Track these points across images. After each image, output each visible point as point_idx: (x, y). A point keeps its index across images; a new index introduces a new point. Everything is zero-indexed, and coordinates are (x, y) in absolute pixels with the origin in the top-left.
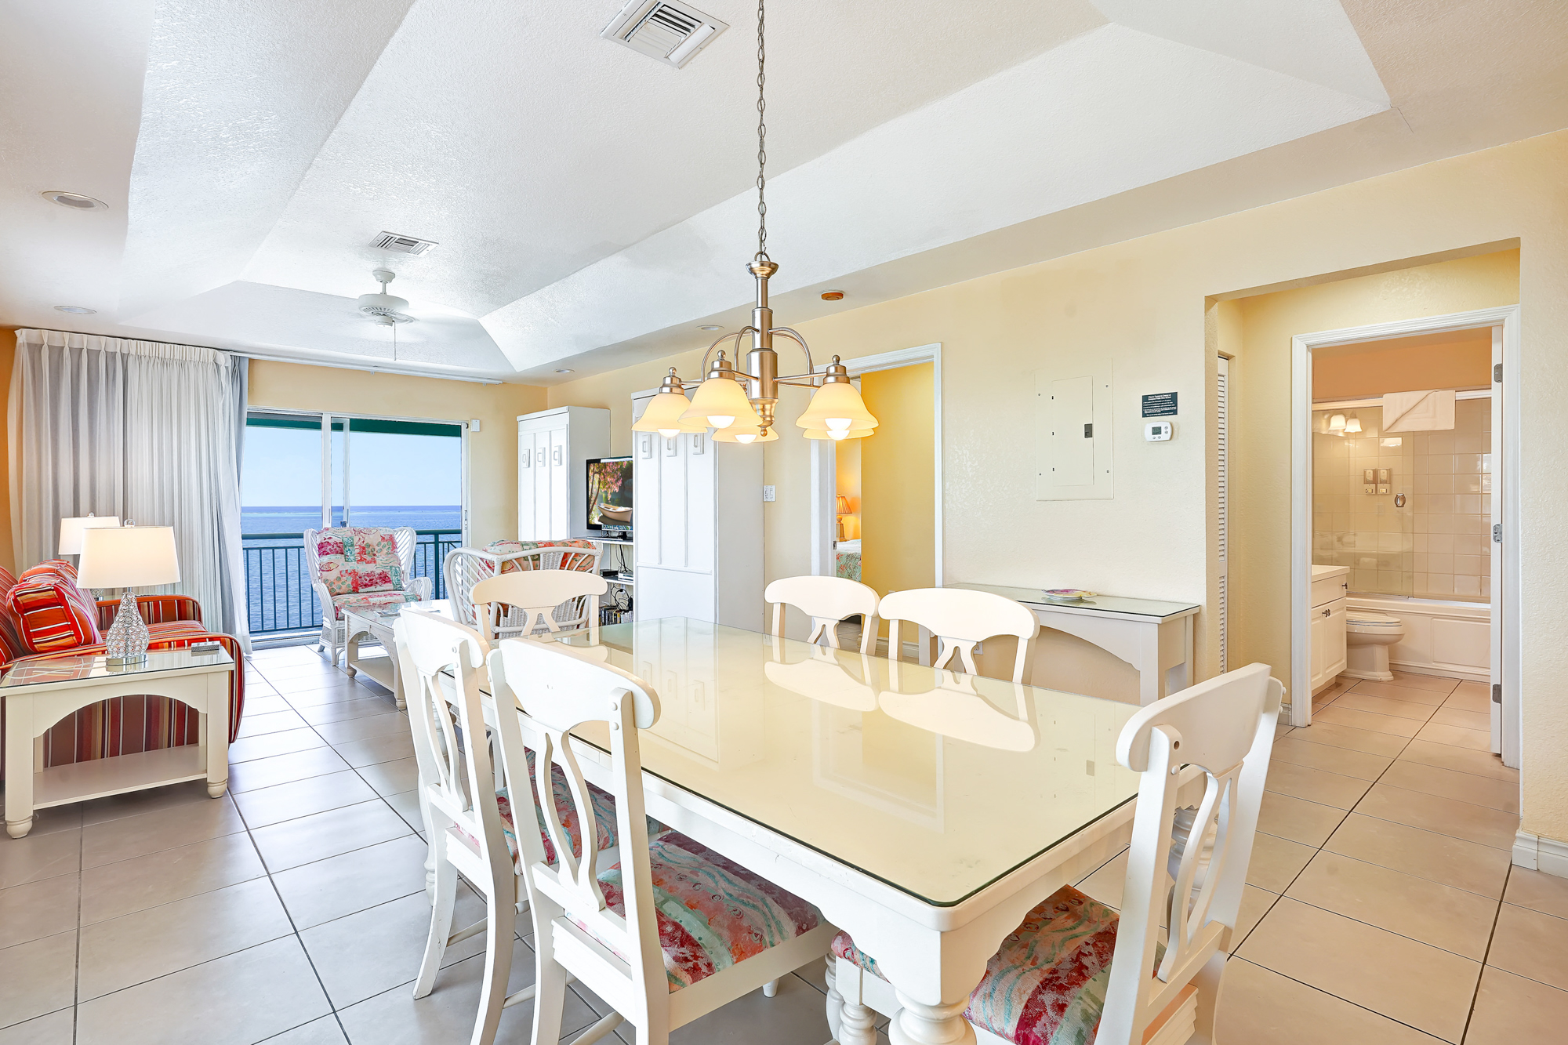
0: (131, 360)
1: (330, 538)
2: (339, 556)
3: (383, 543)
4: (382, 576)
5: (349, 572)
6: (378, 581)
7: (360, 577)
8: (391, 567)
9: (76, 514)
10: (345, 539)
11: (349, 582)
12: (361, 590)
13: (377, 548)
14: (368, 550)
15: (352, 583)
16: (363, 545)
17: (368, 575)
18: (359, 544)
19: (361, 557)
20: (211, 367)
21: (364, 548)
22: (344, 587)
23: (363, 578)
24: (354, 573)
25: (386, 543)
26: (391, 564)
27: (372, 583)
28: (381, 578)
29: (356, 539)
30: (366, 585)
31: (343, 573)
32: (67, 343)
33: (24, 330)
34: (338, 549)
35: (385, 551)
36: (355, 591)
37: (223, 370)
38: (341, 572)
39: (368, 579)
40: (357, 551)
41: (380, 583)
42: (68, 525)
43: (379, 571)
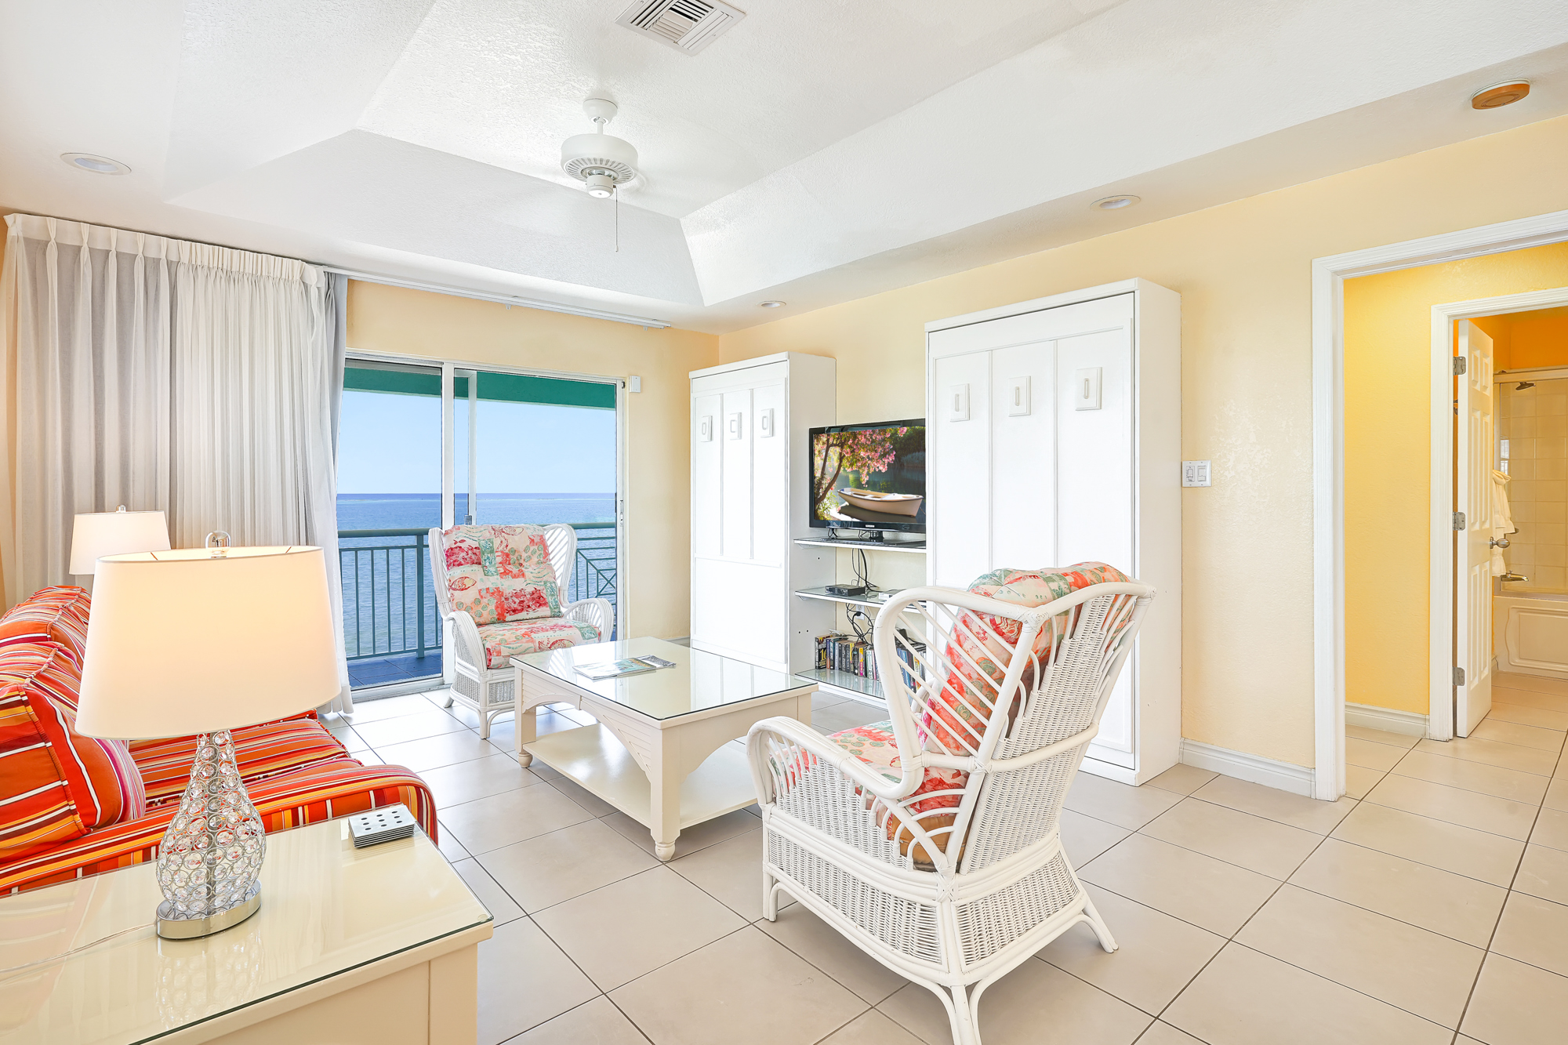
0: (181, 271)
1: (462, 541)
2: (475, 567)
3: (532, 548)
4: (535, 596)
5: (491, 591)
6: (531, 603)
7: (507, 599)
8: (545, 583)
9: (99, 507)
10: (482, 543)
11: (492, 607)
12: (509, 618)
13: (524, 555)
14: (513, 558)
15: (497, 607)
16: (507, 551)
17: (516, 595)
18: (501, 549)
19: (505, 569)
20: (297, 288)
21: (507, 555)
22: (485, 613)
23: (510, 600)
24: (498, 592)
25: (536, 547)
26: (545, 579)
27: (523, 607)
28: (533, 599)
29: (497, 542)
30: (515, 611)
31: (484, 593)
32: (86, 241)
33: (20, 217)
34: (473, 557)
35: (535, 559)
36: (501, 620)
37: (314, 292)
38: (480, 591)
39: (517, 601)
40: (499, 559)
41: (533, 607)
42: (86, 525)
43: (530, 589)
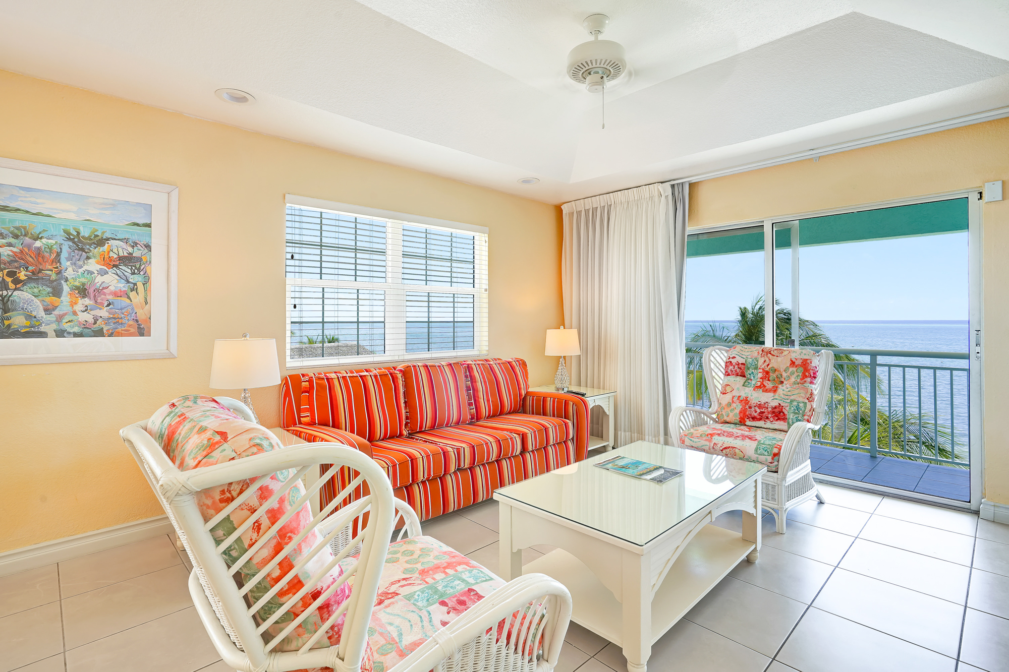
1: (734, 358)
2: (739, 378)
3: (791, 369)
4: (776, 410)
5: (741, 398)
6: (770, 416)
7: (750, 407)
8: (792, 401)
10: (750, 360)
11: (737, 411)
12: (748, 423)
13: (784, 375)
14: (773, 376)
15: (740, 412)
16: (767, 369)
17: (760, 406)
18: (763, 367)
19: (762, 383)
21: (767, 373)
22: (731, 415)
23: (753, 409)
24: (746, 401)
25: (795, 369)
26: (792, 397)
27: (761, 417)
28: (774, 412)
29: (761, 361)
30: (754, 419)
31: (735, 399)
34: (738, 370)
35: (793, 379)
36: (742, 422)
38: (733, 397)
39: (758, 411)
40: (760, 375)
41: (772, 419)
43: (774, 404)
